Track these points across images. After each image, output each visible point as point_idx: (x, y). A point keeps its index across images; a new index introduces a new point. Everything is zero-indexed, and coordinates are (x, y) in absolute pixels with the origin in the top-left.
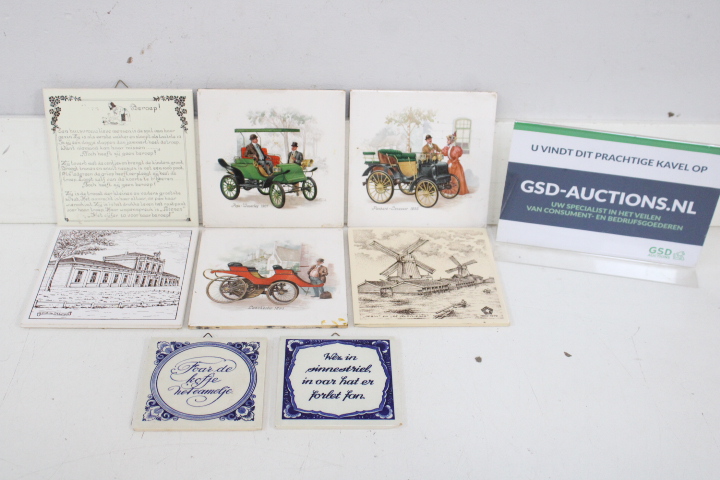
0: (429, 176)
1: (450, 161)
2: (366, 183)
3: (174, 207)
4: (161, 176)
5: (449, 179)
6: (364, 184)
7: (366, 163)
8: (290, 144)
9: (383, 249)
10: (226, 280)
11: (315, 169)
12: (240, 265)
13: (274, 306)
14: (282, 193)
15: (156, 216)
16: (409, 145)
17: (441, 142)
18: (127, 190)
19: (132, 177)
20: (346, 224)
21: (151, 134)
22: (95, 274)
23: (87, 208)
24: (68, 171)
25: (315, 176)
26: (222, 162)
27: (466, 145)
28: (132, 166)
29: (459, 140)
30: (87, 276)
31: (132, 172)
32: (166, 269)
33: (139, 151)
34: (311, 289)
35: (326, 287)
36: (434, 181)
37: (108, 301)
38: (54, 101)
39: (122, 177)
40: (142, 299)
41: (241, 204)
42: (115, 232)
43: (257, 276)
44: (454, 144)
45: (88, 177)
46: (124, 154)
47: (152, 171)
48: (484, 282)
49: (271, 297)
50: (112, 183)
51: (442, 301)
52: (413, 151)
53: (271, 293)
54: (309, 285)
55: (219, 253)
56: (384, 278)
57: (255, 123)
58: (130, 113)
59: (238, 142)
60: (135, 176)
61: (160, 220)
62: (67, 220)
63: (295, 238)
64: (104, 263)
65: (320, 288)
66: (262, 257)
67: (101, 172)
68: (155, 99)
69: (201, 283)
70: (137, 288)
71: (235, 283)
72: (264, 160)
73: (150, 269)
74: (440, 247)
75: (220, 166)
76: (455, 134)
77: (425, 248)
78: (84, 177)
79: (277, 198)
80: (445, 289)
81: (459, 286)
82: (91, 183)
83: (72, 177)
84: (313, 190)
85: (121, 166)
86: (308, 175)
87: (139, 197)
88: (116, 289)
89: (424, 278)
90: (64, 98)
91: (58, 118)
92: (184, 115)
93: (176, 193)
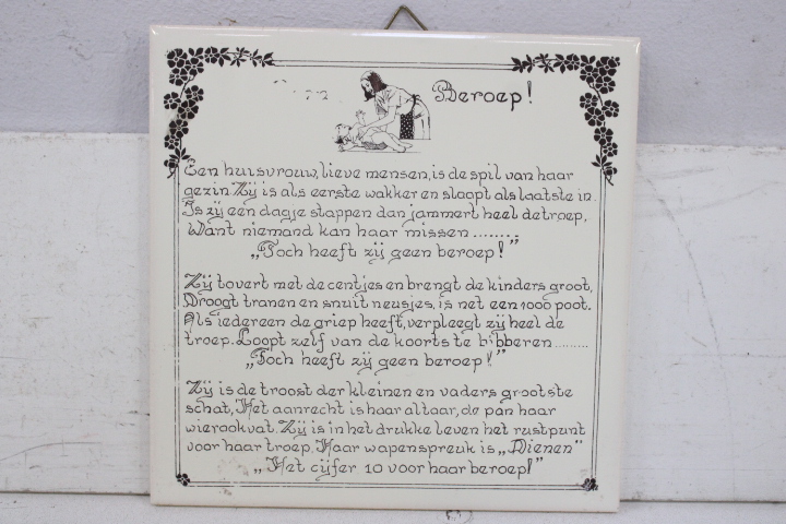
3: (544, 440)
4: (512, 333)
15: (482, 470)
18: (394, 378)
19: (414, 333)
21: (494, 187)
23: (256, 439)
24: (204, 311)
28: (419, 295)
31: (417, 315)
33: (447, 243)
38: (183, 64)
39: (381, 333)
45: (270, 332)
46: (397, 255)
47: (486, 315)
50: (348, 354)
58: (434, 111)
60: (425, 333)
61: (497, 487)
62: (184, 479)
67: (312, 314)
68: (519, 66)
78: (256, 331)
82: (276, 352)
83: (215, 331)
85: (383, 295)
87: (431, 403)
90: (218, 56)
91: (191, 124)
92: (609, 122)
93: (557, 392)
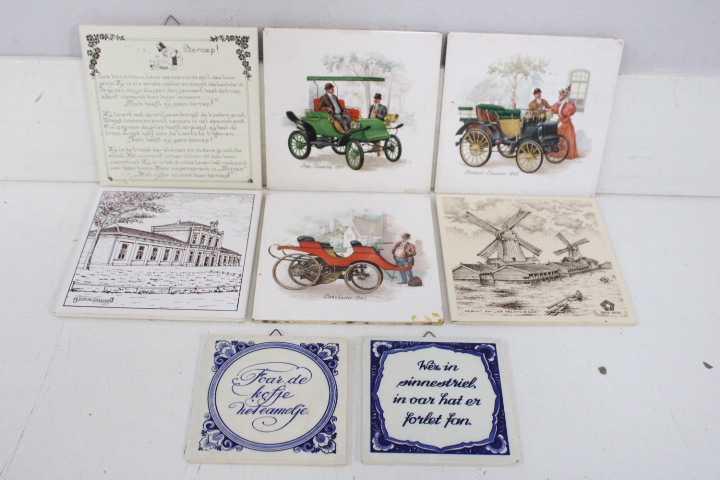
0: (534, 137)
1: (560, 120)
2: (459, 143)
3: (234, 166)
4: (219, 131)
5: (556, 140)
6: (457, 144)
7: (462, 120)
8: (373, 95)
9: (478, 222)
10: (296, 259)
11: (401, 126)
12: (311, 240)
13: (354, 295)
14: (361, 152)
15: (212, 176)
16: (513, 100)
17: (552, 98)
18: (178, 146)
19: (184, 131)
20: (433, 189)
21: (208, 82)
22: (142, 248)
23: (133, 166)
24: (110, 124)
25: (401, 134)
26: (291, 115)
27: (581, 101)
28: (185, 118)
29: (573, 96)
30: (132, 251)
31: (185, 125)
32: (225, 243)
33: (193, 101)
34: (397, 274)
35: (416, 271)
36: (539, 142)
37: (157, 284)
38: (92, 40)
39: (173, 131)
40: (197, 283)
41: (312, 164)
42: (166, 195)
43: (333, 254)
44: (566, 100)
45: (135, 131)
46: (176, 105)
47: (209, 125)
48: (600, 267)
49: (350, 282)
50: (162, 138)
51: (554, 292)
52: (517, 107)
53: (350, 278)
54: (395, 267)
55: (286, 224)
56: (483, 261)
57: (331, 70)
58: (183, 56)
59: (311, 92)
60: (188, 131)
61: (218, 181)
62: (111, 179)
63: (375, 206)
64: (153, 234)
65: (407, 272)
66: (337, 230)
67: (149, 125)
68: (213, 39)
69: (266, 263)
70: (191, 269)
71: (307, 264)
72: (341, 114)
73: (205, 243)
74: (545, 221)
75: (288, 120)
76: (569, 88)
77: (527, 221)
78: (129, 130)
79: (354, 158)
80: (556, 276)
81: (572, 273)
82: (137, 137)
83: (115, 130)
84: (397, 149)
85: (173, 118)
86: (392, 132)
87: (193, 154)
88: (166, 269)
89: (530, 261)
90: (104, 37)
91: (98, 61)
92: (247, 59)
93: (236, 150)
